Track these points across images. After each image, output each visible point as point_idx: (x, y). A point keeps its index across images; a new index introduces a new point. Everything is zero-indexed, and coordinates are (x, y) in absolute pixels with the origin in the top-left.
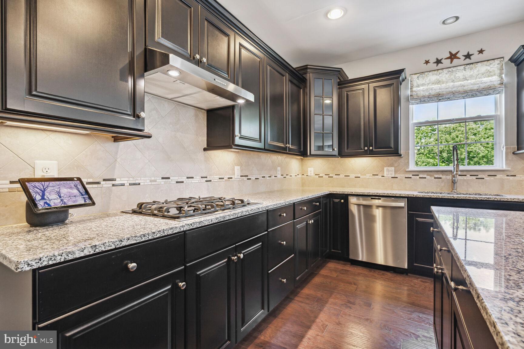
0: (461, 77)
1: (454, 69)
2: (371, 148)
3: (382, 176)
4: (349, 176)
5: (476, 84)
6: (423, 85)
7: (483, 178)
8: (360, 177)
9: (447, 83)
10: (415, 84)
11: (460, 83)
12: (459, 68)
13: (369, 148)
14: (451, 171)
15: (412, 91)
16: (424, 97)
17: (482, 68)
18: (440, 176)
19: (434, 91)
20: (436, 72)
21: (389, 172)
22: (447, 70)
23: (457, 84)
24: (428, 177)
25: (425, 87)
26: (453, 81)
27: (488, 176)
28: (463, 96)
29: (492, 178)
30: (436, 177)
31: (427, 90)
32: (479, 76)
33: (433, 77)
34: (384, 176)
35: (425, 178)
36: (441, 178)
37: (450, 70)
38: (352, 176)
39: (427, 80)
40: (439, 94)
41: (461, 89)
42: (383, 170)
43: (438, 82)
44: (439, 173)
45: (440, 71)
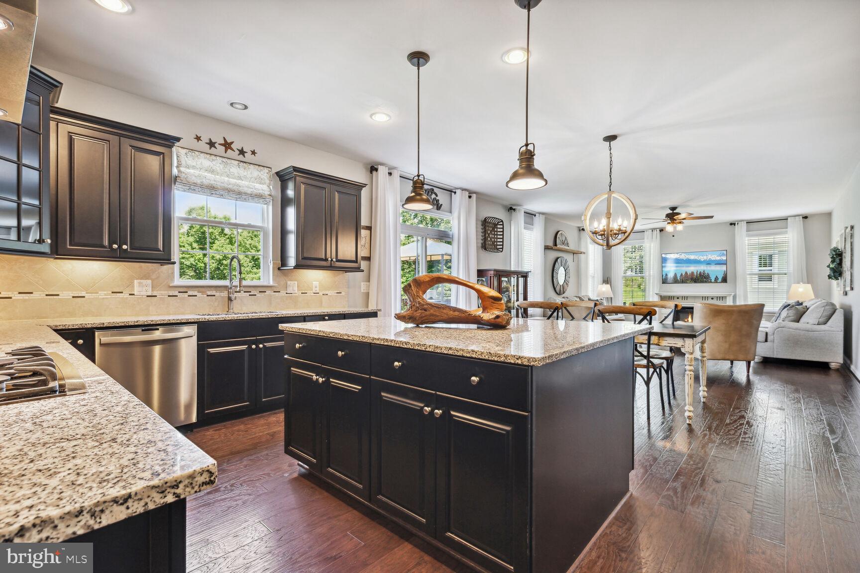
0: (236, 175)
1: (229, 161)
2: (125, 247)
3: (130, 295)
4: (58, 295)
5: (250, 188)
6: (194, 167)
7: (255, 295)
8: (84, 297)
9: (221, 175)
10: (183, 162)
11: (235, 180)
12: (233, 161)
13: (120, 247)
14: (227, 287)
15: (179, 171)
16: (195, 184)
17: (254, 172)
18: (214, 293)
19: (208, 181)
20: (208, 156)
21: (142, 288)
22: (221, 159)
23: (233, 181)
24: (199, 295)
25: (197, 172)
26: (228, 176)
27: (260, 292)
28: (237, 197)
29: (263, 294)
30: (208, 294)
31: (199, 176)
32: (253, 179)
33: (204, 161)
34: (134, 295)
35: (196, 296)
36: (214, 296)
37: (224, 160)
38: (66, 295)
39: (198, 163)
40: (214, 188)
41: (235, 188)
42: (131, 285)
43: (212, 171)
44: (212, 289)
45: (213, 157)
